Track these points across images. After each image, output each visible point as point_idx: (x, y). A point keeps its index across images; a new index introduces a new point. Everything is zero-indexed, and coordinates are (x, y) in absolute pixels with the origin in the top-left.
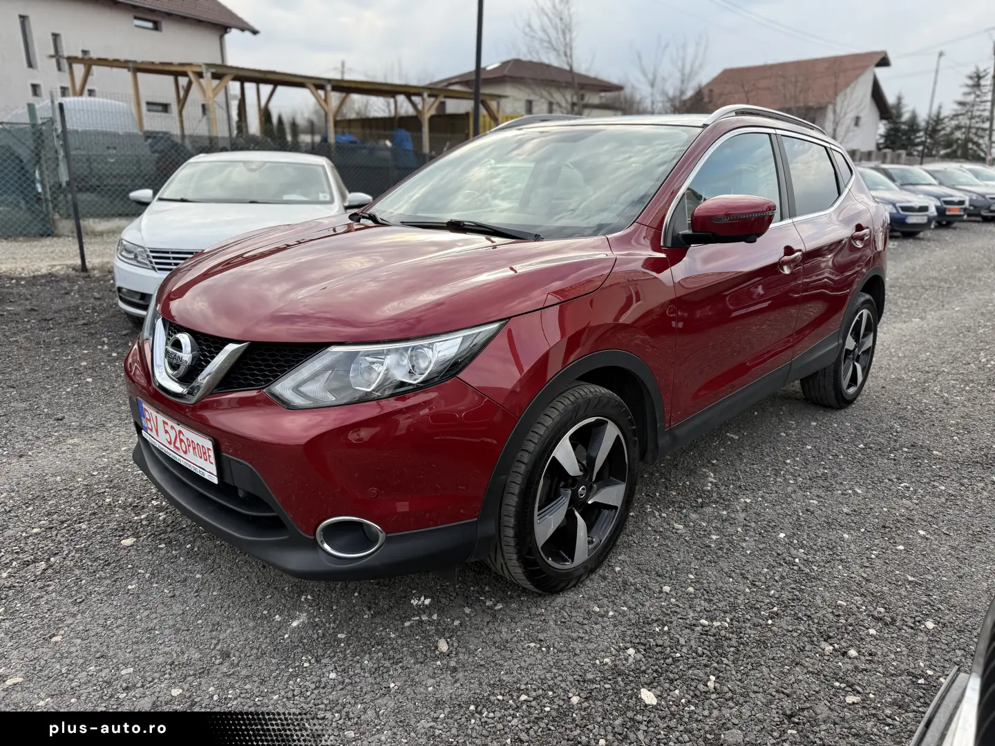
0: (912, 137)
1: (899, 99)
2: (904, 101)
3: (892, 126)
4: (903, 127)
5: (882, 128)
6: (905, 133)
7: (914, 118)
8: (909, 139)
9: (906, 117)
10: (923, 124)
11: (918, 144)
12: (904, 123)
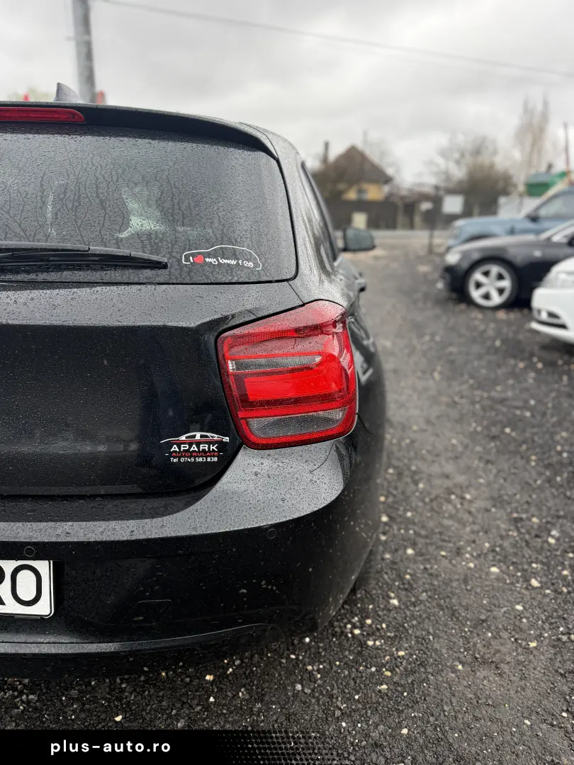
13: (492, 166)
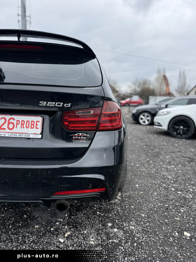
13: (149, 88)
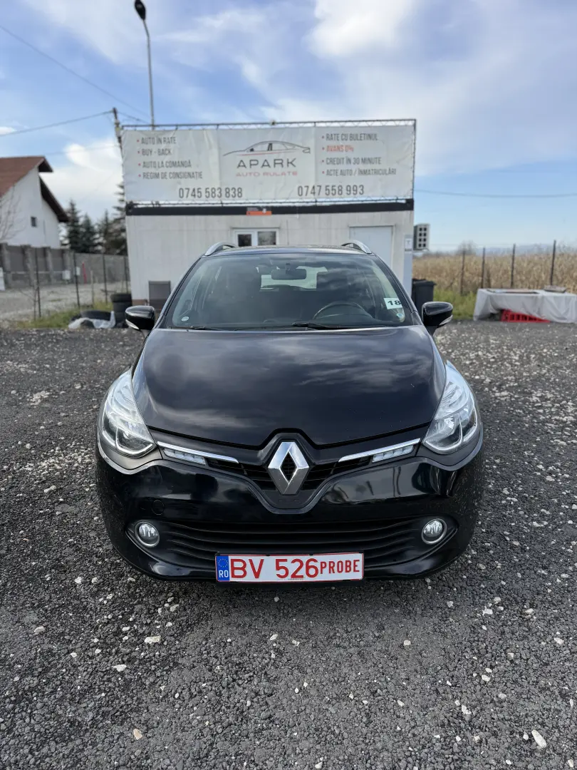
0: (91, 239)
1: (72, 205)
2: (77, 208)
3: (72, 228)
4: (83, 230)
5: (64, 230)
6: (84, 234)
7: (88, 222)
8: (88, 239)
9: (81, 221)
10: (96, 227)
11: (96, 245)
12: (81, 226)
